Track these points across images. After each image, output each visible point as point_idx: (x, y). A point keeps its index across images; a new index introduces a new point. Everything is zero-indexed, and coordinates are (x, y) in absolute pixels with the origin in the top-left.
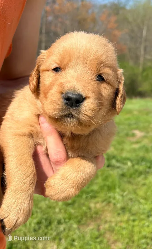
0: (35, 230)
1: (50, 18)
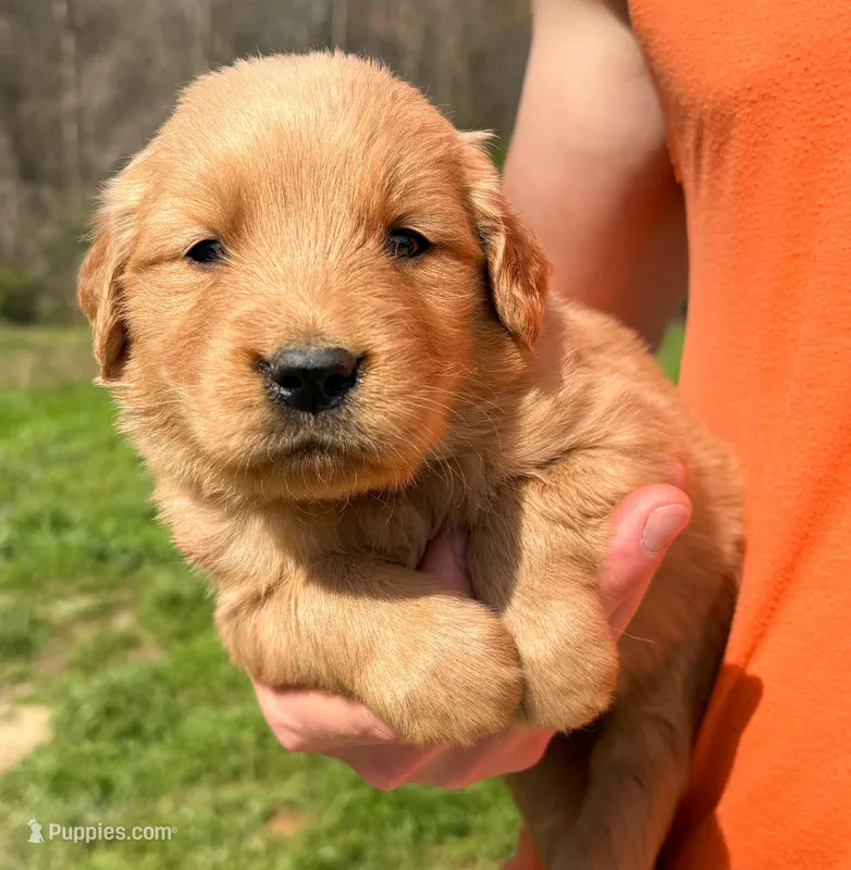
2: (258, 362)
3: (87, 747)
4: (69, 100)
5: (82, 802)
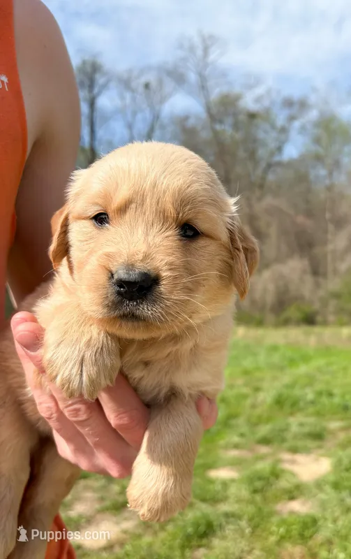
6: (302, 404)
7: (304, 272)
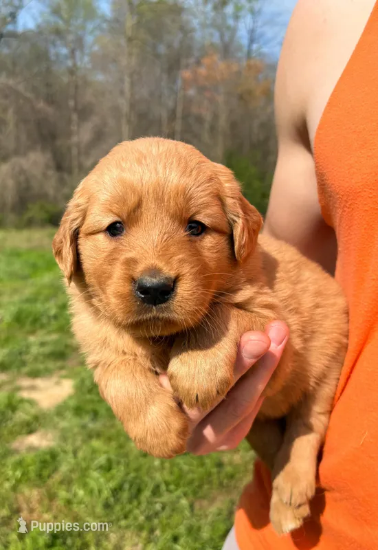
0: (107, 506)
1: (191, 92)
2: (133, 280)
3: (88, 397)
4: (75, 139)
5: (86, 419)
6: (44, 320)
7: (47, 167)
